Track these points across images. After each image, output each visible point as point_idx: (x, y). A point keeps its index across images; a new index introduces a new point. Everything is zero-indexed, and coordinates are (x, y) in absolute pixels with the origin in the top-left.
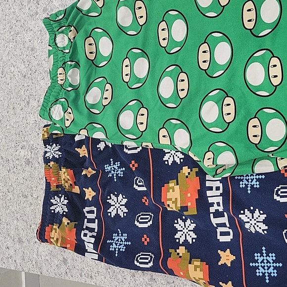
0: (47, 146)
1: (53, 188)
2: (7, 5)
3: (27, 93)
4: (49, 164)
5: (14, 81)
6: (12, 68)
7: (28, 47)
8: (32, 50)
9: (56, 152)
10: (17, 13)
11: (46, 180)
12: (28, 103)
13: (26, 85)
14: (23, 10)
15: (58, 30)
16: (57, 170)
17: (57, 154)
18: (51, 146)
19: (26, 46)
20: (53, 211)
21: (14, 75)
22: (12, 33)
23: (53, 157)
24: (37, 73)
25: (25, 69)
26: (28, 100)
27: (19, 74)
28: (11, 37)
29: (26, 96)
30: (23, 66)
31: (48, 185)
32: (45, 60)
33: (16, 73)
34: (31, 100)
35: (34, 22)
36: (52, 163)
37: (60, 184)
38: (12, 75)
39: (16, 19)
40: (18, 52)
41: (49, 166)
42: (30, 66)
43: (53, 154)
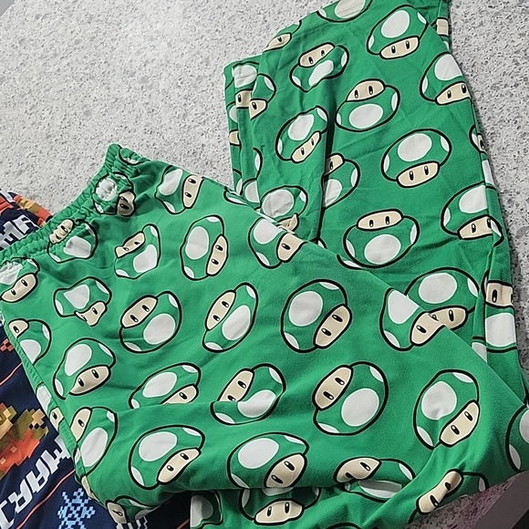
2: (115, 33)
3: (31, 160)
5: (33, 131)
6: (47, 113)
7: (86, 106)
8: (87, 113)
10: (114, 52)
12: (21, 172)
13: (39, 148)
14: (124, 55)
15: (115, 173)
19: (86, 102)
21: (40, 124)
22: (87, 71)
24: (63, 146)
25: (57, 129)
26: (23, 169)
27: (47, 127)
28: (82, 75)
29: (27, 162)
30: (59, 123)
32: (86, 139)
33: (44, 123)
34: (27, 172)
35: (120, 81)
38: (39, 121)
39: (107, 58)
40: (70, 100)
42: (65, 130)
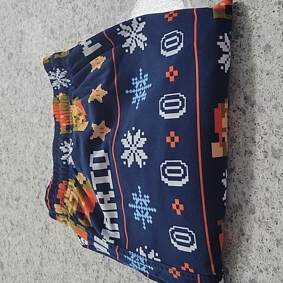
0: (50, 72)
1: (63, 131)
4: (57, 96)
9: (63, 80)
11: (55, 119)
16: (67, 104)
17: (65, 82)
18: (55, 72)
20: (64, 163)
23: (61, 86)
31: (58, 125)
36: (61, 94)
37: (71, 124)
41: (58, 99)
43: (60, 82)
